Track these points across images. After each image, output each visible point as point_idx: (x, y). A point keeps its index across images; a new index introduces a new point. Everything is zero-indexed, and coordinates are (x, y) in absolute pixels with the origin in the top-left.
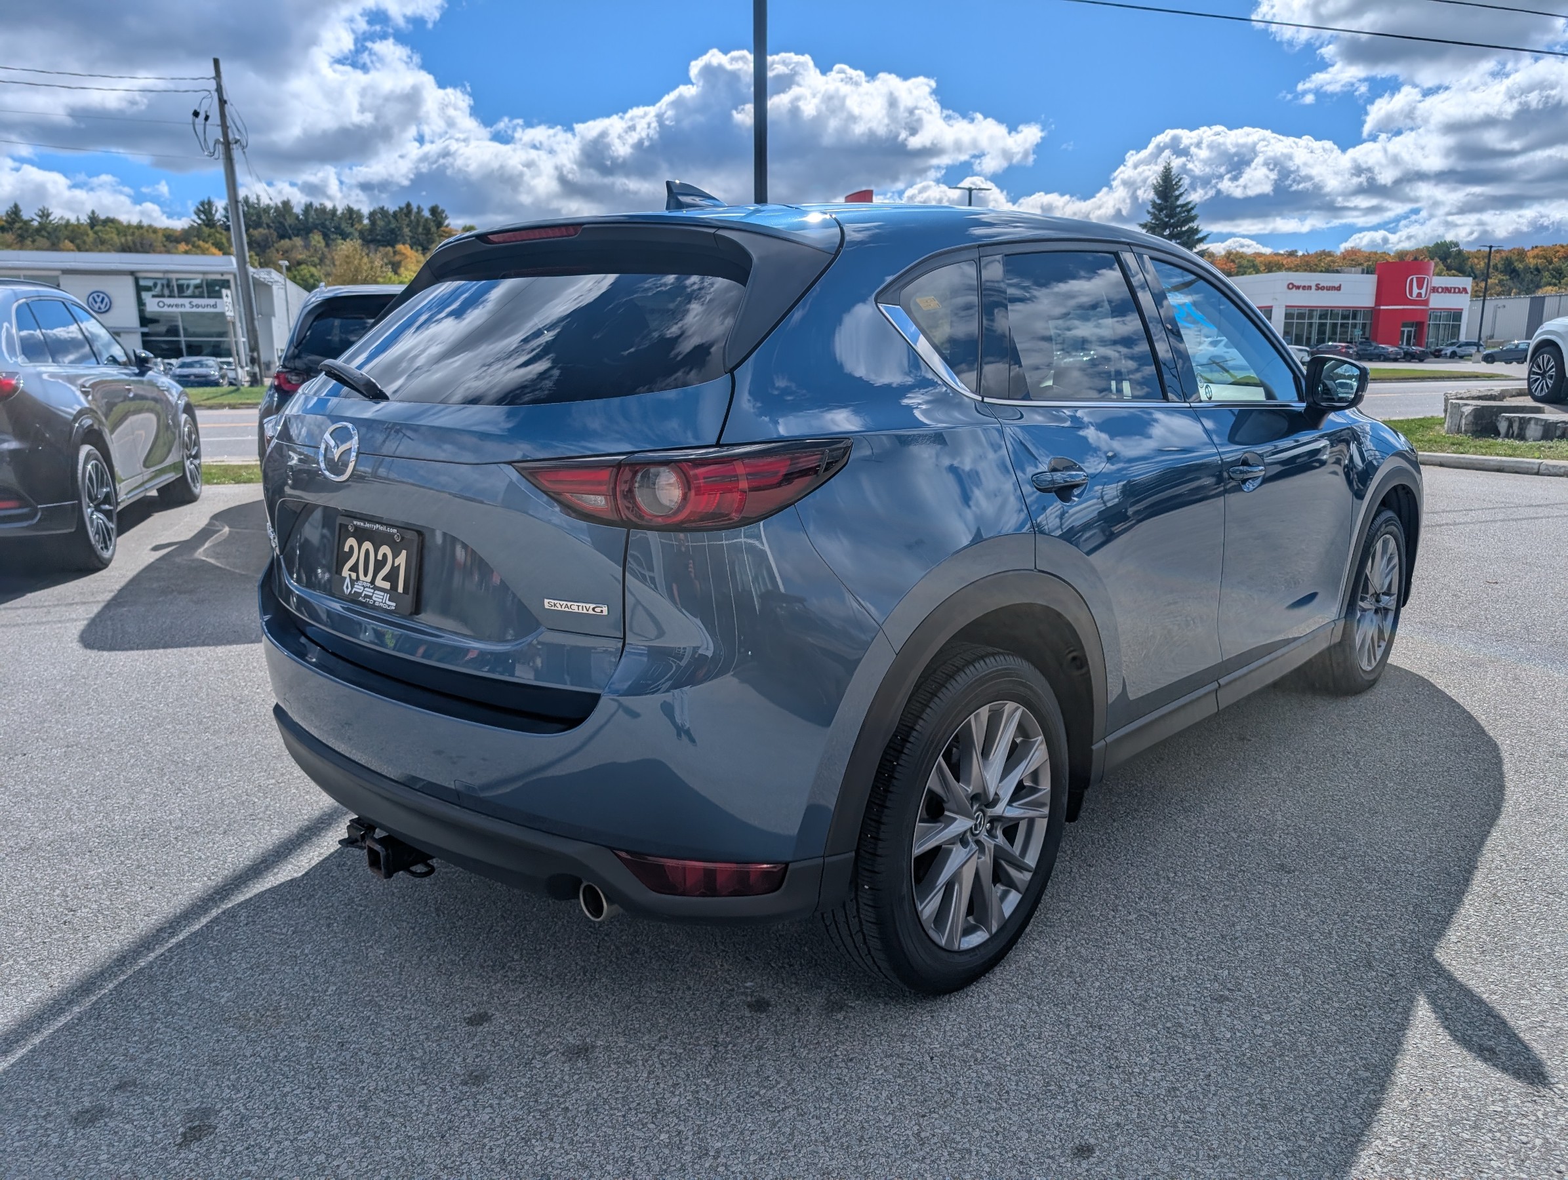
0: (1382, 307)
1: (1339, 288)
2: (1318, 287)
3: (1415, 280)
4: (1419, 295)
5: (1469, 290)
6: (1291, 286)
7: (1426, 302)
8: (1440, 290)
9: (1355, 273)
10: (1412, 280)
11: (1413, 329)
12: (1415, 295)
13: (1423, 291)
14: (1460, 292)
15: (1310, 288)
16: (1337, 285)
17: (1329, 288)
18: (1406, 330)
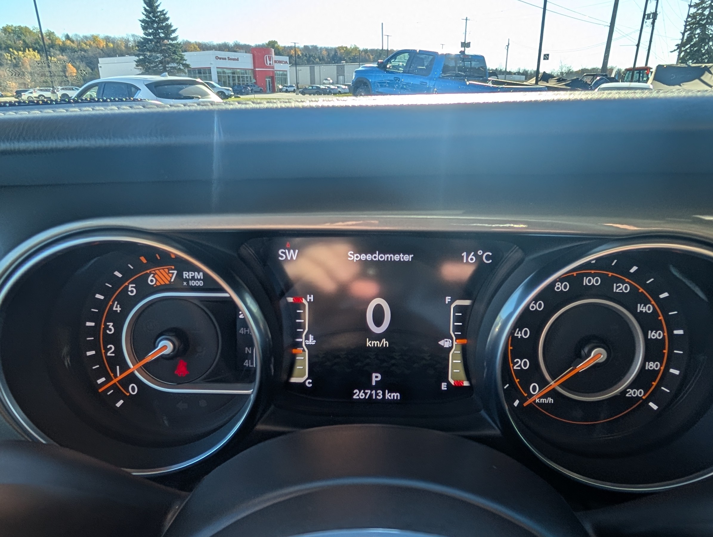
0: (257, 69)
1: (237, 60)
2: (229, 59)
3: (267, 57)
4: (270, 64)
5: (288, 62)
6: (217, 58)
7: (273, 68)
8: (277, 62)
9: (243, 53)
10: (266, 57)
11: (270, 79)
12: (268, 64)
13: (271, 62)
14: (285, 63)
15: (225, 59)
16: (237, 58)
17: (234, 59)
18: (267, 80)
